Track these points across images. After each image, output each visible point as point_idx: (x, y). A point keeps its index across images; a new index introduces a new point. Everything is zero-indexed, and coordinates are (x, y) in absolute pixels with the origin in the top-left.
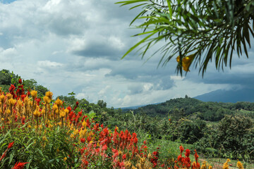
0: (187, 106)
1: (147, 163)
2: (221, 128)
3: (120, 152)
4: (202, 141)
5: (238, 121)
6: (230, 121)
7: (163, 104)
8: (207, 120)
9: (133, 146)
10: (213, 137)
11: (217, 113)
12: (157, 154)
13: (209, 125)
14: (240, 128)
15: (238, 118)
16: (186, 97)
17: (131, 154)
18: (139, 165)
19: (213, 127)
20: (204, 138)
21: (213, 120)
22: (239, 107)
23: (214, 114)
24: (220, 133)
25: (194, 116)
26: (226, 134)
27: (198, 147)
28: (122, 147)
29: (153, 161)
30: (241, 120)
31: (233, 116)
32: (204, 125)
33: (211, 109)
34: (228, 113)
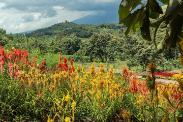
0: (67, 29)
1: (37, 71)
2: (91, 42)
3: (15, 65)
4: (79, 52)
5: (102, 37)
6: (97, 37)
7: (50, 28)
8: (81, 37)
9: (25, 60)
10: (86, 49)
11: (88, 32)
12: (45, 64)
13: (83, 41)
14: (103, 41)
15: (102, 34)
16: (66, 21)
17: (24, 66)
18: (31, 72)
19: (86, 42)
20: (80, 50)
21: (86, 37)
22: (102, 26)
23: (86, 33)
24: (91, 46)
25: (72, 35)
26: (94, 46)
27: (77, 56)
28: (16, 61)
29: (42, 69)
30: (104, 36)
31: (99, 33)
32: (80, 41)
33: (84, 29)
34: (96, 32)
